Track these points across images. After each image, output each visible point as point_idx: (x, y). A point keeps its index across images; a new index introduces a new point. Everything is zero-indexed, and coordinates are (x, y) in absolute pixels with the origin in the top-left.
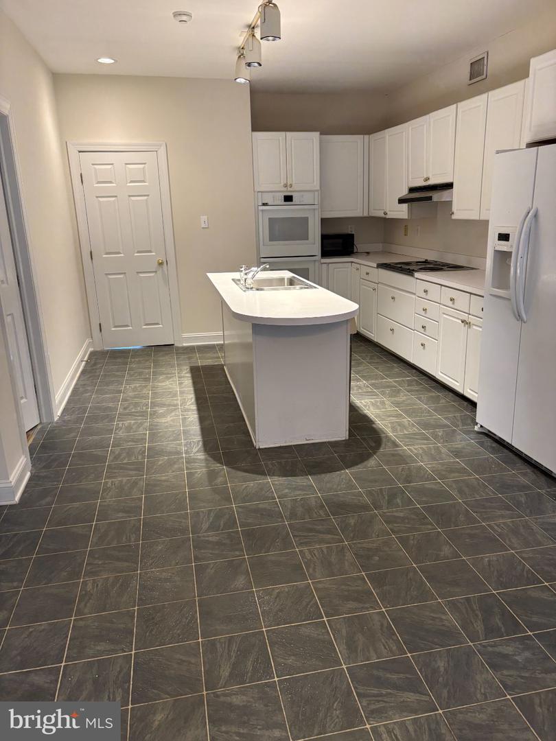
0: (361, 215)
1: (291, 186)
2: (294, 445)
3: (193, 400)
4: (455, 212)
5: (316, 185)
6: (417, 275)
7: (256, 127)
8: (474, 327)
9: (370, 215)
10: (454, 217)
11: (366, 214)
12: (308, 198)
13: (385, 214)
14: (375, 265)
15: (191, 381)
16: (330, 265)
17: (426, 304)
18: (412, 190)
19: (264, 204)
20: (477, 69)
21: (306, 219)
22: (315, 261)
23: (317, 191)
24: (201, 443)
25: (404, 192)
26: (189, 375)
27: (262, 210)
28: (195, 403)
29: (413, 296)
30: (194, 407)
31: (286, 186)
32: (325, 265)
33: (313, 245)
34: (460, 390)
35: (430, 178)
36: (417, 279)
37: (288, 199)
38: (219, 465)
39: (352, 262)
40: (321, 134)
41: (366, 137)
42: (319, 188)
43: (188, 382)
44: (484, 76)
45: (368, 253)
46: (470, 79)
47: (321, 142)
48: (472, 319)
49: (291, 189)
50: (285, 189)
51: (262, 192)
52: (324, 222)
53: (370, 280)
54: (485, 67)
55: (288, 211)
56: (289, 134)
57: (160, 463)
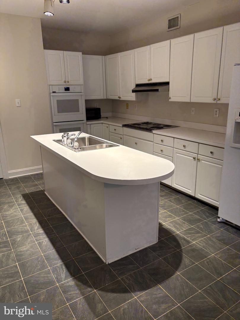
0: (102, 98)
1: (68, 82)
2: (129, 255)
3: (38, 224)
4: (171, 97)
5: (81, 82)
6: (154, 132)
7: (45, 48)
8: (203, 161)
9: (108, 98)
10: (170, 100)
11: (105, 98)
12: (78, 89)
13: (120, 98)
14: (121, 126)
15: (28, 207)
16: (91, 125)
17: (163, 147)
18: (137, 85)
19: (54, 92)
20: (173, 23)
21: (77, 100)
22: (83, 123)
23: (82, 85)
24: (64, 267)
25: (133, 87)
26: (24, 202)
27: (53, 96)
28: (40, 227)
29: (152, 143)
30: (41, 231)
31: (65, 82)
32: (89, 125)
33: (82, 114)
34: (193, 195)
35: (152, 79)
36: (154, 134)
37: (67, 89)
38: (89, 289)
39: (102, 123)
40: (83, 54)
41: (103, 57)
42: (83, 84)
43: (26, 208)
44: (179, 27)
45: (107, 118)
46: (169, 28)
47: (83, 58)
48: (200, 157)
49: (68, 84)
50: (65, 84)
51: (52, 85)
52: (87, 101)
53: (116, 133)
54: (179, 22)
55: (67, 96)
56: (66, 52)
57: (42, 297)
